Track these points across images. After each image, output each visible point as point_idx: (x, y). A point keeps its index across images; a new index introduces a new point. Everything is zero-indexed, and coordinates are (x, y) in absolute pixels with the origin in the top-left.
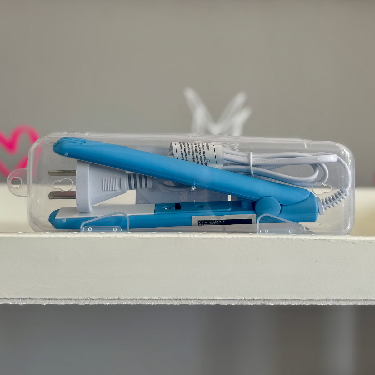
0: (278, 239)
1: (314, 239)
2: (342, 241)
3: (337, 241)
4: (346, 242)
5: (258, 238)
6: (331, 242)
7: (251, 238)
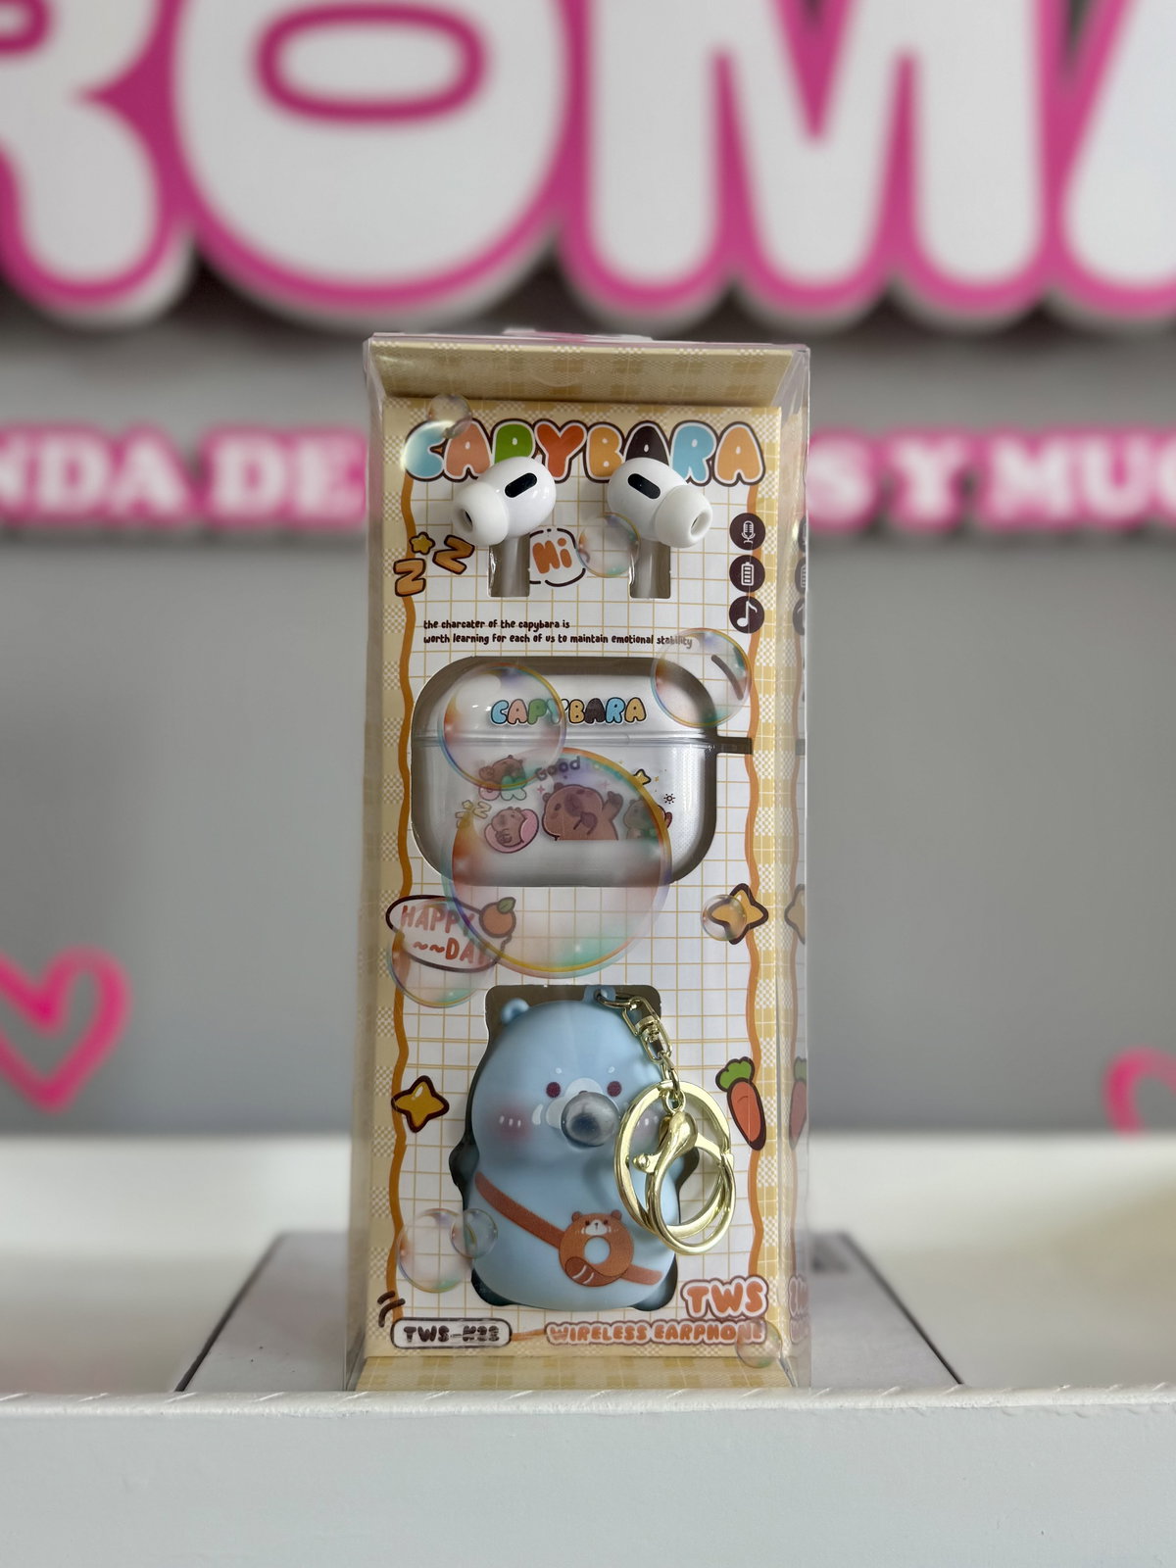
0: (840, 1410)
1: (956, 1408)
2: (1046, 1410)
3: (1028, 1409)
4: (1058, 1414)
5: (775, 1410)
6: (1009, 1415)
7: (751, 1410)
